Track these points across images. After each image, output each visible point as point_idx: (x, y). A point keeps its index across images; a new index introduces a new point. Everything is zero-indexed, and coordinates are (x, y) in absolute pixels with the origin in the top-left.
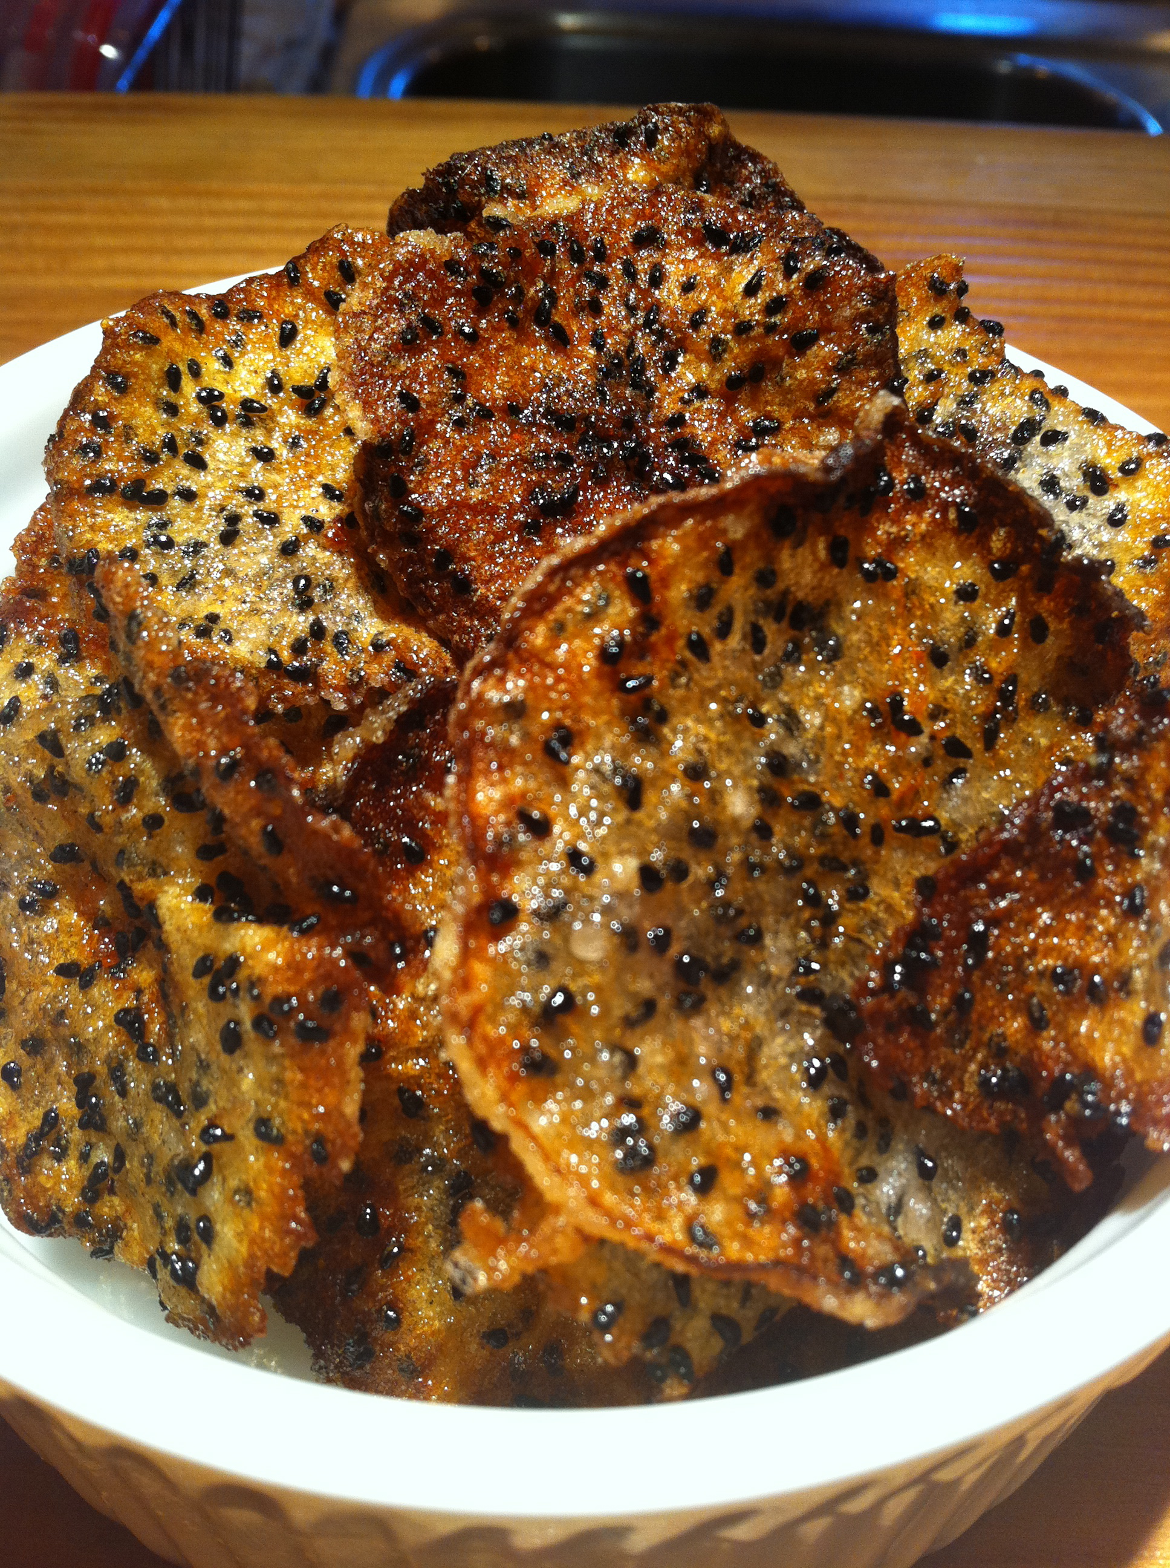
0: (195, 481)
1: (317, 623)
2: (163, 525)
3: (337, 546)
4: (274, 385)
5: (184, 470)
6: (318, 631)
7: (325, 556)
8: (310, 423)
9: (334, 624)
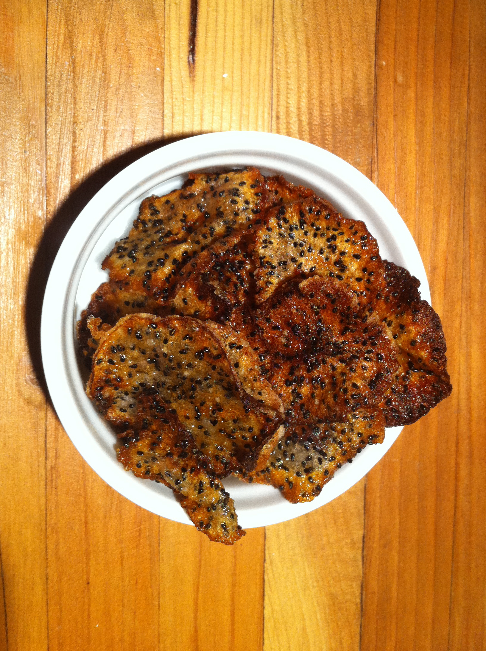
0: (310, 234)
1: (275, 267)
2: (296, 228)
3: (295, 271)
4: (343, 253)
5: (312, 233)
6: (273, 267)
7: (292, 268)
8: (332, 263)
9: (276, 271)
